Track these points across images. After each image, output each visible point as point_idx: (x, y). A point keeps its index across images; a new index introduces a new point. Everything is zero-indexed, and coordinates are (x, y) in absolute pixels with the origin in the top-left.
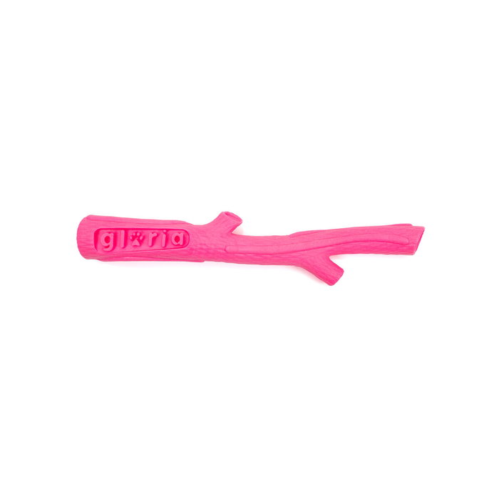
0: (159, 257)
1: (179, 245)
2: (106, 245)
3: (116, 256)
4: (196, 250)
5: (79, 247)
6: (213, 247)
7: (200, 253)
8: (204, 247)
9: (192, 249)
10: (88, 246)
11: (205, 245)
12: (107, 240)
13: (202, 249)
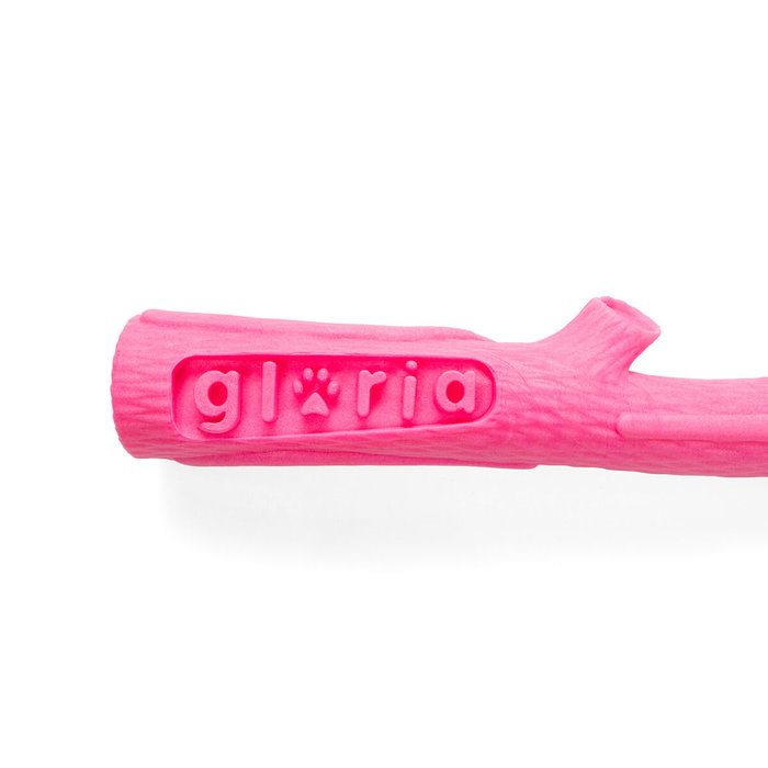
0: (387, 451)
1: (462, 411)
2: (214, 410)
3: (244, 448)
4: (516, 429)
5: (119, 418)
6: (576, 418)
7: (530, 440)
8: (545, 418)
9: (504, 426)
10: (148, 417)
11: (548, 411)
12: (217, 393)
13: (537, 424)
